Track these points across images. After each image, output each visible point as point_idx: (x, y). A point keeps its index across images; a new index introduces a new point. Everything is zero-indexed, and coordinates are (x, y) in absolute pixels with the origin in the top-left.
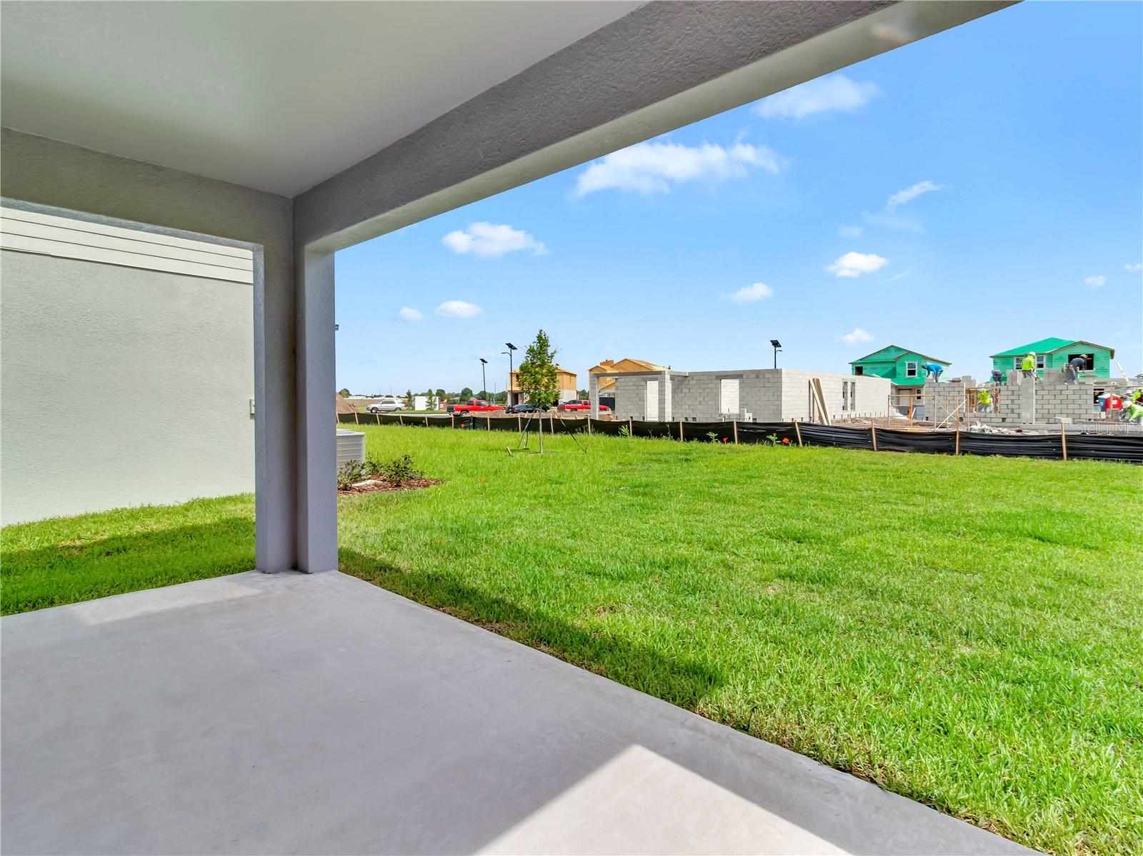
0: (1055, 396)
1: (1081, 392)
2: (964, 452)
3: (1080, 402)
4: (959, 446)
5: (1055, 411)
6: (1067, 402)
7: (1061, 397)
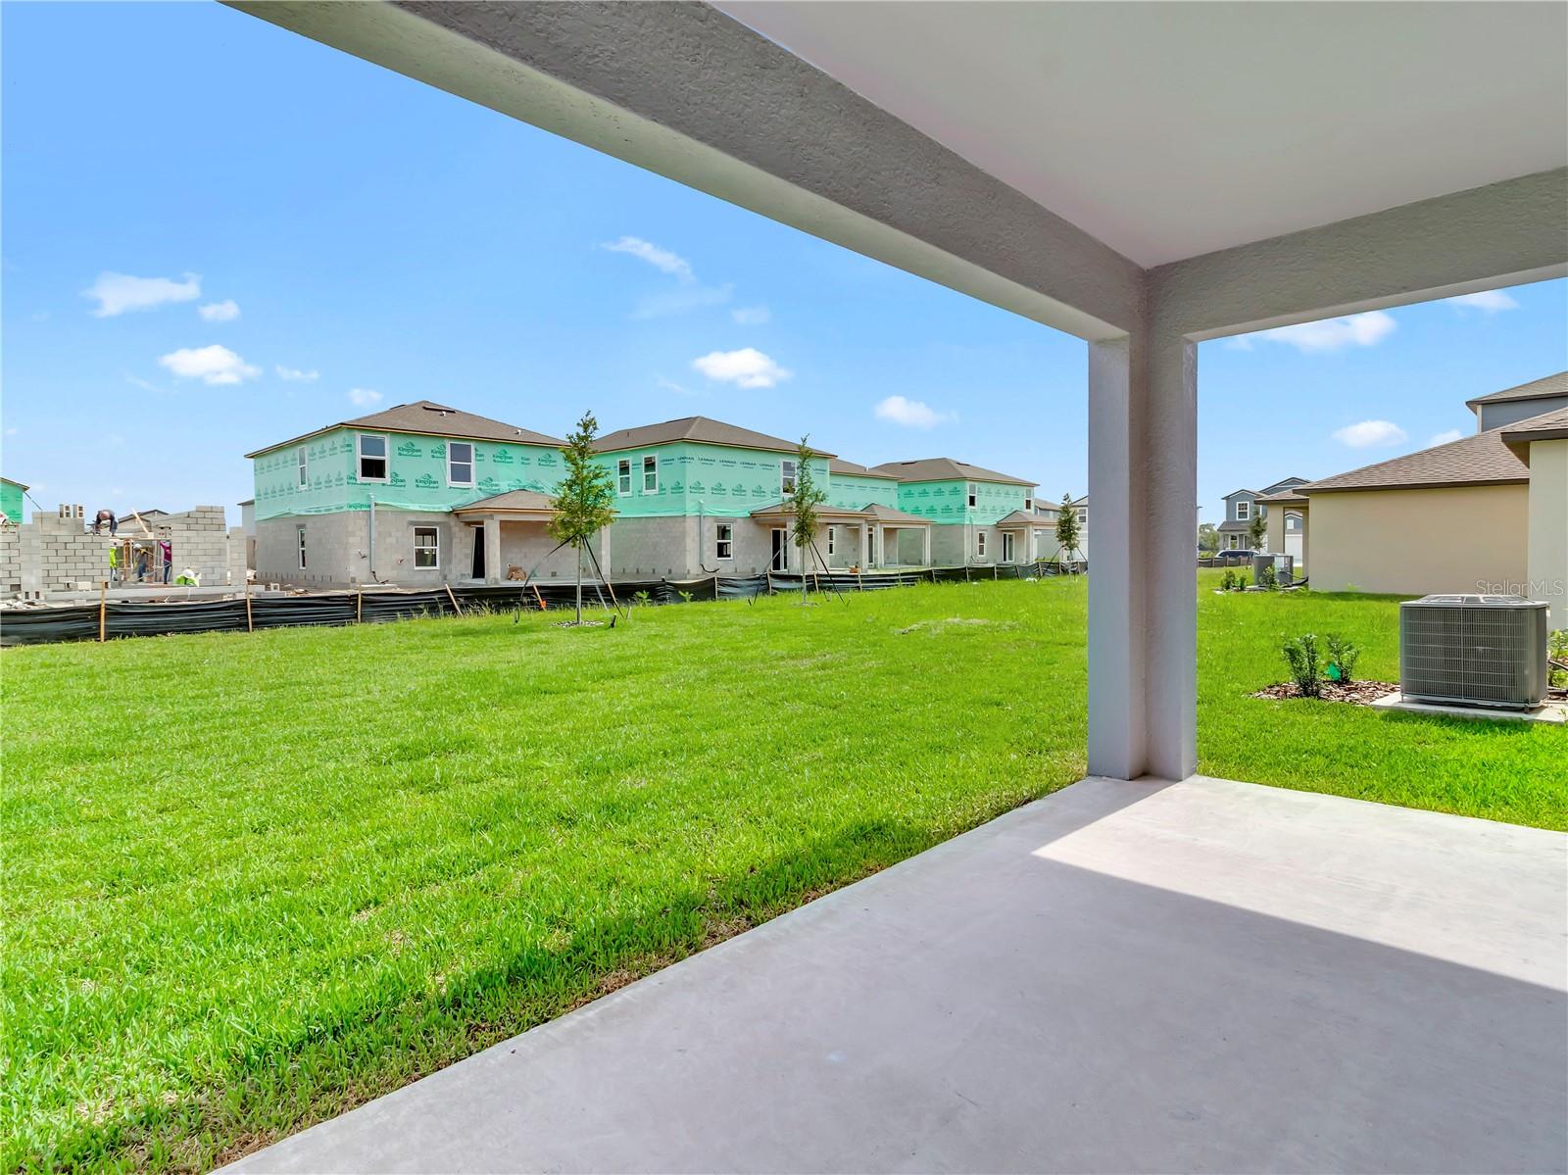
0: (57, 551)
1: (92, 546)
2: (110, 636)
3: (93, 559)
4: (105, 626)
5: (57, 573)
6: (75, 559)
7: (67, 553)
